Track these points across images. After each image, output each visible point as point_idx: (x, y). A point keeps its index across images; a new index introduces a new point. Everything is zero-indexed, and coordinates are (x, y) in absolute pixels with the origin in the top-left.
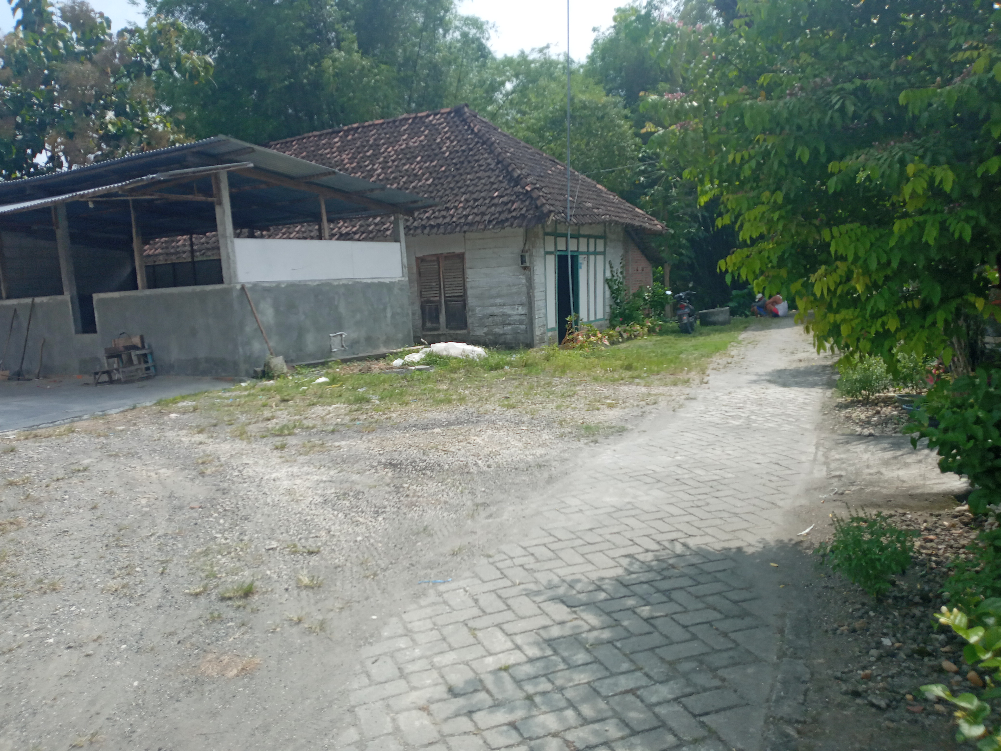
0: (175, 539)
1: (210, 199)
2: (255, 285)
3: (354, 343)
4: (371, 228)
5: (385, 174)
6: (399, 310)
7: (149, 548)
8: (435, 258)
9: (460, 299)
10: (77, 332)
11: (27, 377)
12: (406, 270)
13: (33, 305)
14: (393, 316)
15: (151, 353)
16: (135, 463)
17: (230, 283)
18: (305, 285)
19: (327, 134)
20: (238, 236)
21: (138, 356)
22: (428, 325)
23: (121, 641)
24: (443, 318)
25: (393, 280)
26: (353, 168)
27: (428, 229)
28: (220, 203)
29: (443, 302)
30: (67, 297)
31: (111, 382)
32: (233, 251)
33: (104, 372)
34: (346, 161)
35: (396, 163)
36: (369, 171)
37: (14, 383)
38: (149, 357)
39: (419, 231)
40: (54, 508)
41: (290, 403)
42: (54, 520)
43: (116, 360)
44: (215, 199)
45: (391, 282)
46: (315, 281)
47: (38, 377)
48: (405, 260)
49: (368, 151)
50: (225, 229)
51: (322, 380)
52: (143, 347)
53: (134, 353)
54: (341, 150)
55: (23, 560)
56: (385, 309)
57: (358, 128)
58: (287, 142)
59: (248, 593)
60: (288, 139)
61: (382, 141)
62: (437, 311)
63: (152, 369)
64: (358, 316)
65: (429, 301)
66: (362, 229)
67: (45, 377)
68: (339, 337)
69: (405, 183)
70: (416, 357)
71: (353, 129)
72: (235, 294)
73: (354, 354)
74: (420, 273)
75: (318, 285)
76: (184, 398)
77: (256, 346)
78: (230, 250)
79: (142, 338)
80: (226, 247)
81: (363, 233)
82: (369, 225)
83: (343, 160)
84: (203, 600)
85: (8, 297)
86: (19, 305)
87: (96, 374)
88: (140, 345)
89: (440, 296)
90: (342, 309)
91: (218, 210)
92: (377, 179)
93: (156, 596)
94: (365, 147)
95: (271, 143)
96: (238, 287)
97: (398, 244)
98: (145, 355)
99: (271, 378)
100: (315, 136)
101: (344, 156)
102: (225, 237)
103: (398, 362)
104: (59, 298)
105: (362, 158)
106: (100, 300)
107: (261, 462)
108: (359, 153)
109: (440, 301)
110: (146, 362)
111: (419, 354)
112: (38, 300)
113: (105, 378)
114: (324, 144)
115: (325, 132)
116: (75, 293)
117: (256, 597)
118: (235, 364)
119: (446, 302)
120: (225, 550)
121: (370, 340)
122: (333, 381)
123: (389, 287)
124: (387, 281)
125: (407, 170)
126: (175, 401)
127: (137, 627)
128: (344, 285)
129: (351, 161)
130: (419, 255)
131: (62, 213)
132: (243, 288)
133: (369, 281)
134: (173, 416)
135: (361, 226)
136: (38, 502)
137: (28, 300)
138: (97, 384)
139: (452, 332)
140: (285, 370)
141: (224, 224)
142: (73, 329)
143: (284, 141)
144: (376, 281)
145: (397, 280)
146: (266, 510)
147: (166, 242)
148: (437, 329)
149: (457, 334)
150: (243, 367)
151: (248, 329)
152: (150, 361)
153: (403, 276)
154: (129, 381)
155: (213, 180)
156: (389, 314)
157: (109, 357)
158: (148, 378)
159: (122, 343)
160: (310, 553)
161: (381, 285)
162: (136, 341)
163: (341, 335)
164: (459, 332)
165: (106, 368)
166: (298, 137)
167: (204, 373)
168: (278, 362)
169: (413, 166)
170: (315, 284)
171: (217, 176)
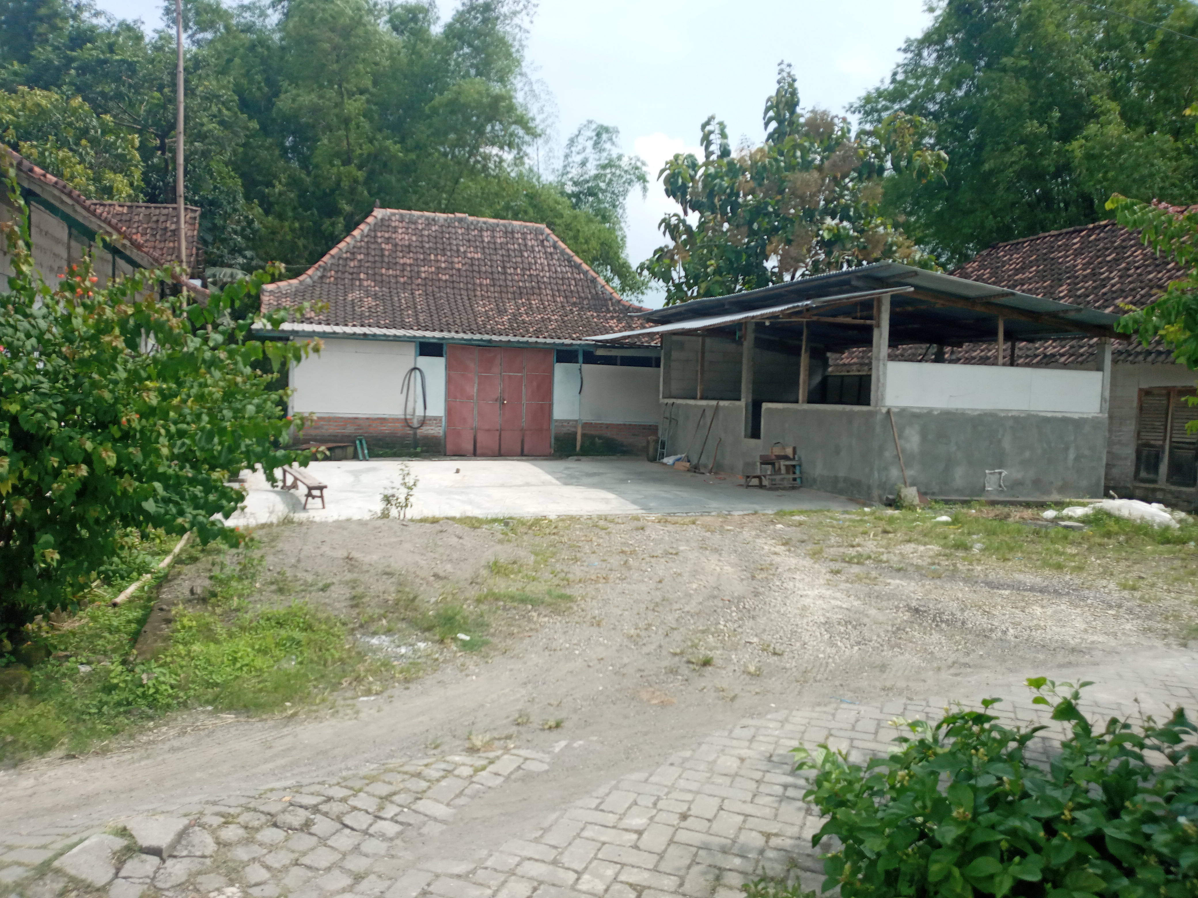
0: (692, 616)
1: (868, 322)
2: (903, 412)
3: (1017, 484)
4: (1082, 350)
5: (1122, 284)
6: (1087, 452)
7: (671, 619)
8: (1164, 392)
9: (1192, 447)
10: (746, 436)
11: (702, 471)
12: (1107, 405)
13: (717, 406)
14: (1077, 459)
15: (800, 465)
16: (714, 558)
17: (876, 406)
18: (963, 414)
19: (1067, 233)
20: (892, 358)
21: (787, 467)
22: (1143, 474)
23: (612, 665)
24: (1164, 468)
25: (1085, 416)
26: (1085, 276)
27: (1153, 355)
28: (879, 326)
29: (1167, 448)
30: (742, 403)
31: (761, 486)
32: (885, 374)
33: (755, 477)
34: (1080, 267)
35: (1139, 271)
36: (1103, 280)
37: (689, 474)
38: (798, 468)
39: (1141, 358)
40: (636, 575)
41: (890, 535)
42: (629, 583)
43: (770, 467)
44: (873, 322)
45: (1081, 419)
46: (976, 410)
47: (710, 472)
48: (1107, 394)
49: (1109, 255)
50: (879, 352)
51: (945, 518)
52: (794, 458)
53: (783, 463)
54: (1078, 253)
55: (594, 603)
56: (1067, 449)
57: (1106, 226)
58: (1018, 244)
59: (707, 663)
60: (1021, 240)
61: (1132, 242)
62: (1157, 459)
63: (798, 480)
64: (1027, 454)
65: (1147, 445)
66: (1071, 351)
67: (716, 473)
68: (997, 476)
69: (1142, 296)
70: (1079, 511)
71: (1099, 227)
72: (879, 417)
73: (1013, 496)
74: (1141, 409)
75: (980, 415)
76: (801, 512)
77: (894, 473)
78: (881, 373)
79: (794, 449)
80: (878, 370)
81: (1071, 355)
82: (1082, 347)
83: (1076, 266)
84: (677, 659)
85: (702, 398)
86: (708, 406)
87: (748, 477)
88: (791, 456)
89: (1164, 440)
90: (1007, 444)
91: (876, 333)
92: (1110, 289)
93: (651, 648)
94: (1107, 249)
95: (1001, 244)
96: (884, 410)
97: (1099, 374)
98: (794, 466)
99: (897, 508)
100: (1052, 236)
101: (1079, 261)
102: (878, 359)
103: (1050, 514)
104: (737, 403)
105: (1100, 263)
106: (768, 409)
107: (807, 579)
108: (1098, 257)
109: (1163, 447)
110: (794, 473)
111: (1086, 509)
112: (722, 403)
113: (755, 482)
114: (1060, 246)
115: (1064, 230)
116: (750, 400)
117: (710, 668)
118: (869, 487)
119: (1171, 449)
120: (718, 633)
121: (1037, 483)
122: (955, 521)
123: (1078, 424)
124: (1076, 416)
125: (1151, 280)
126: (792, 514)
127: (626, 660)
128: (1013, 417)
129: (1085, 266)
130: (1145, 386)
131: (751, 328)
132: (888, 412)
133: (1049, 415)
134: (779, 526)
135: (1072, 347)
136: (630, 569)
137: (714, 403)
138: (748, 486)
139: (1174, 488)
140: (917, 501)
141: (879, 346)
142: (743, 433)
143: (1015, 241)
144: (1059, 415)
145: (1090, 416)
146: (774, 616)
147: (863, 352)
148: (1154, 481)
149: (1180, 492)
150: (876, 493)
151: (888, 454)
152: (798, 472)
153: (1101, 412)
154: (774, 488)
155: (875, 304)
156: (1072, 456)
157: (762, 463)
158: (793, 488)
159: (777, 451)
160: (775, 654)
161: (1066, 421)
162: (789, 451)
163: (1000, 473)
164: (1184, 489)
165: (758, 472)
166: (1031, 238)
167: (841, 492)
168: (910, 493)
169: (1160, 275)
170: (976, 413)
171: (879, 300)
